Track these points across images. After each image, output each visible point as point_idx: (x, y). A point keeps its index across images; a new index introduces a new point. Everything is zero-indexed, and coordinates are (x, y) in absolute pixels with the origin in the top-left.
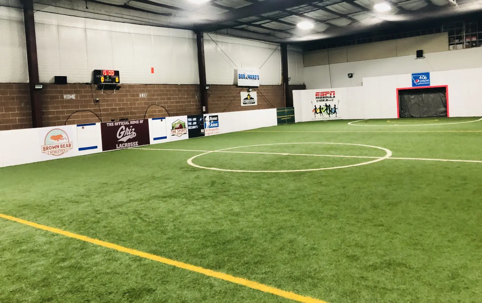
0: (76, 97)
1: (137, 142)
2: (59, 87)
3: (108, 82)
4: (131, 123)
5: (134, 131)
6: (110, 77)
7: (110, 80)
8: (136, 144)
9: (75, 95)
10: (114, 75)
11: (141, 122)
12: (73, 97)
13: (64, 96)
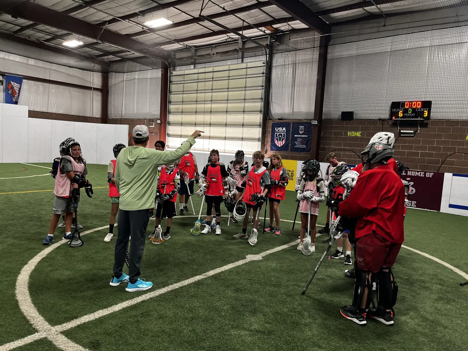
0: (361, 134)
1: (415, 202)
2: (345, 124)
3: (409, 117)
4: (409, 173)
5: (412, 186)
6: (414, 110)
7: (414, 115)
8: (413, 204)
9: (360, 132)
10: (422, 107)
11: (429, 175)
12: (358, 134)
13: (349, 132)
